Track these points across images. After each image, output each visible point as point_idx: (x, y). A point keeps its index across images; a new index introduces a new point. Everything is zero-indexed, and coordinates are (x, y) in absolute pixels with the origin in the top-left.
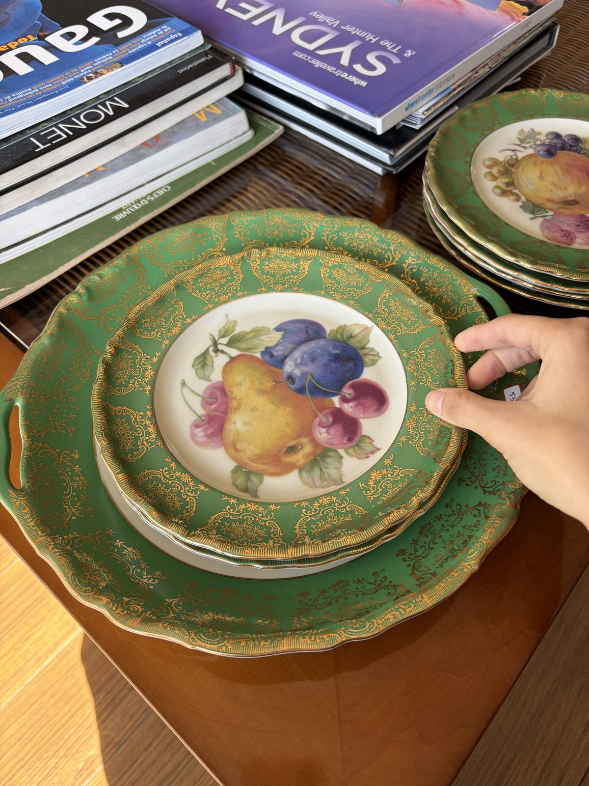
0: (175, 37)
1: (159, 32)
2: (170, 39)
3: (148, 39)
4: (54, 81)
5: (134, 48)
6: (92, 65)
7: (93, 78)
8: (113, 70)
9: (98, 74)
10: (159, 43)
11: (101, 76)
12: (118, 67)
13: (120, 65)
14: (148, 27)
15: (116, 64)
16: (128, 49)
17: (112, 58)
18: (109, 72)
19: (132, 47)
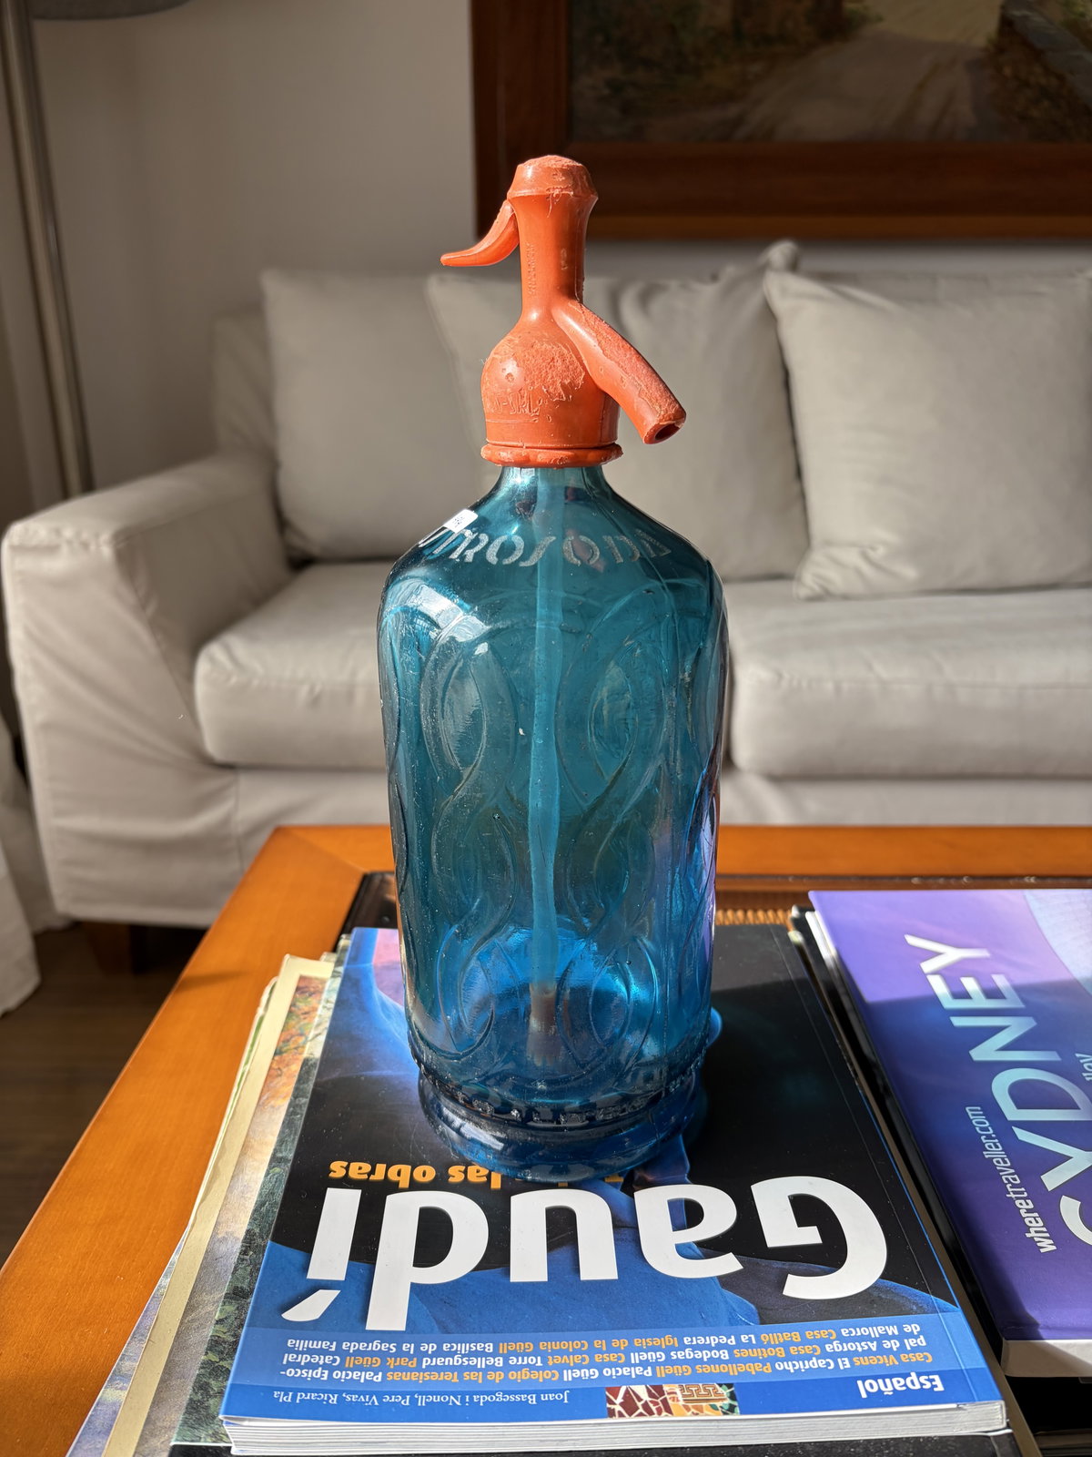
0: (922, 1384)
1: (889, 1338)
2: (905, 1385)
3: (850, 1347)
5: (799, 1357)
6: (667, 1351)
7: (637, 1408)
8: (700, 1410)
9: (659, 1401)
10: (867, 1382)
11: (660, 1412)
12: (718, 1404)
13: (728, 1401)
14: (873, 1302)
15: (720, 1390)
16: (781, 1353)
17: (727, 1358)
18: (688, 1409)
19: (793, 1350)
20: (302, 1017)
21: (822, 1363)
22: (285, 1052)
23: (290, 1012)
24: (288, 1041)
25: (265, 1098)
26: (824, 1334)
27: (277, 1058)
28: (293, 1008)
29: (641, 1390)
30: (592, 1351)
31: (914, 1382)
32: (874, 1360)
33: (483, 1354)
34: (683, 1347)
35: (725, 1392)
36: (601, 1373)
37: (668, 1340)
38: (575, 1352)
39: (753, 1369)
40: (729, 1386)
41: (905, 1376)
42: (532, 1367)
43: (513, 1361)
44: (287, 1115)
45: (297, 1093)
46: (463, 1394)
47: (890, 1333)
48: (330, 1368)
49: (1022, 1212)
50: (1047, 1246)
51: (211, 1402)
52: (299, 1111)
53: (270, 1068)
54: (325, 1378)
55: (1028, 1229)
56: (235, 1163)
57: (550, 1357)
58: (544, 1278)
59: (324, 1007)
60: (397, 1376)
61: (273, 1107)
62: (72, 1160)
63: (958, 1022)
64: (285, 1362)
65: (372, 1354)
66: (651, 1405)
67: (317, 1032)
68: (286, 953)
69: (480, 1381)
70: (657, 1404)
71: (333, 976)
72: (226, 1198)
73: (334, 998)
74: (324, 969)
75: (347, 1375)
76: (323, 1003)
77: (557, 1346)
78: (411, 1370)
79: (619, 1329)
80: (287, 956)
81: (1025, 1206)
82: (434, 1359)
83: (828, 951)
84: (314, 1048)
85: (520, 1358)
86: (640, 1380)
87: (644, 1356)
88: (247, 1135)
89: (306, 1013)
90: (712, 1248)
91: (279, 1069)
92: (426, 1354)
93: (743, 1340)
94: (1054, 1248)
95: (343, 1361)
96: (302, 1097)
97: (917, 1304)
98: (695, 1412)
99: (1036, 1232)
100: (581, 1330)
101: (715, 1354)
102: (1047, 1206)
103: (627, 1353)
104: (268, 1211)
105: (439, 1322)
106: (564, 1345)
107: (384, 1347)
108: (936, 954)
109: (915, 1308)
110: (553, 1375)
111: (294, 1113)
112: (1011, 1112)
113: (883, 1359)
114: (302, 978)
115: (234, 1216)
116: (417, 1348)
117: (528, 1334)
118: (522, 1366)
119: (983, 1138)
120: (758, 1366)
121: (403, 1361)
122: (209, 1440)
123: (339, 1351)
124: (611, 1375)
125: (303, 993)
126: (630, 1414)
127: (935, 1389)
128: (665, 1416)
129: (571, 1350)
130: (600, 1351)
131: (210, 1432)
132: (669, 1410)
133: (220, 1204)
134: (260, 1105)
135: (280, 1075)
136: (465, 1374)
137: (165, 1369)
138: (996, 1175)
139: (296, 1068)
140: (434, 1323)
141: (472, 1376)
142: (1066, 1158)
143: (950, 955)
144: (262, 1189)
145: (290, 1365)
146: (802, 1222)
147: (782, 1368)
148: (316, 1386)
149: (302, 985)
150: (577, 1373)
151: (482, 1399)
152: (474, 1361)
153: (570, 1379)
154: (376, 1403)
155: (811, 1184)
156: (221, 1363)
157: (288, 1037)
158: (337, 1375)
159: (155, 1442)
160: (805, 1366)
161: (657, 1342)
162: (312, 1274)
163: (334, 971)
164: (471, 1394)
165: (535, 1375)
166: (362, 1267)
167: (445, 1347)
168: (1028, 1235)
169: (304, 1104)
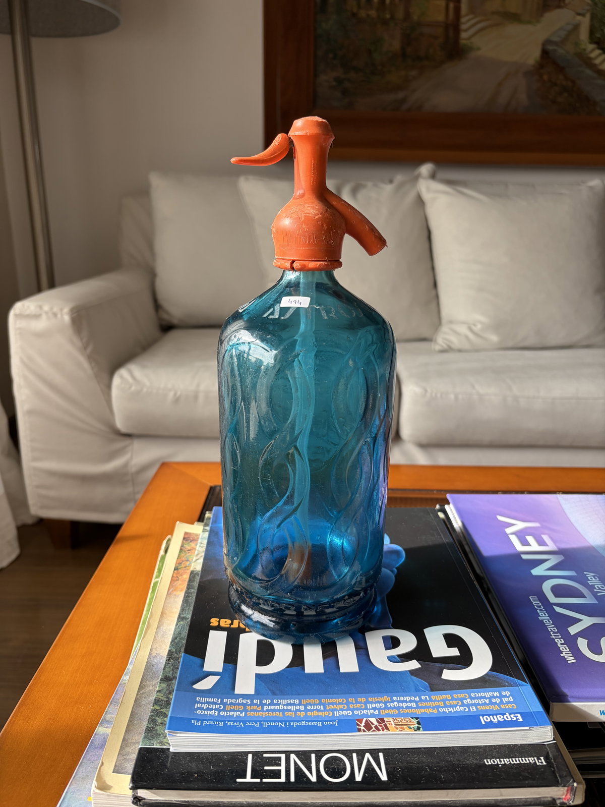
0: (512, 718)
1: (495, 698)
2: (504, 718)
3: (476, 701)
4: (329, 704)
5: (451, 706)
6: (385, 703)
7: (372, 728)
8: (403, 729)
9: (382, 725)
10: (485, 717)
11: (383, 730)
12: (412, 726)
13: (417, 725)
14: (486, 681)
15: (412, 720)
16: (442, 704)
17: (415, 706)
18: (397, 729)
19: (447, 703)
20: (187, 552)
21: (462, 709)
22: (180, 569)
23: (181, 550)
24: (181, 563)
25: (171, 590)
26: (462, 696)
27: (176, 571)
28: (182, 548)
29: (373, 720)
30: (348, 703)
31: (508, 717)
32: (487, 707)
33: (294, 704)
34: (393, 701)
35: (415, 721)
36: (353, 712)
37: (386, 698)
38: (340, 704)
39: (429, 711)
40: (417, 718)
41: (503, 714)
42: (319, 710)
43: (309, 707)
44: (184, 597)
45: (189, 587)
46: (286, 722)
47: (495, 695)
48: (219, 711)
49: (559, 645)
50: (571, 660)
51: (158, 727)
52: (190, 595)
53: (173, 577)
54: (217, 715)
55: (561, 652)
56: (158, 621)
57: (327, 706)
58: (322, 671)
59: (200, 546)
60: (252, 714)
61: (175, 595)
62: (66, 625)
63: (524, 557)
64: (196, 707)
65: (239, 704)
66: (379, 727)
67: (197, 558)
68: (177, 521)
69: (293, 716)
70: (382, 726)
71: (203, 531)
72: (155, 637)
73: (205, 542)
74: (197, 529)
75: (227, 713)
76: (199, 544)
77: (331, 701)
78: (259, 711)
79: (361, 693)
80: (178, 522)
81: (560, 642)
82: (270, 707)
83: (457, 524)
84: (197, 565)
85: (312, 706)
86: (373, 716)
87: (374, 705)
88: (163, 608)
89: (189, 550)
90: (405, 657)
91: (177, 577)
92: (265, 704)
93: (423, 698)
94: (575, 661)
95: (225, 707)
96: (192, 588)
97: (508, 683)
98: (401, 730)
99: (566, 654)
100: (342, 694)
101: (409, 704)
102: (571, 642)
103: (366, 704)
104: (179, 642)
105: (271, 691)
106: (334, 700)
107: (244, 701)
108: (513, 525)
109: (507, 684)
110: (329, 714)
111: (188, 596)
112: (552, 599)
113: (492, 707)
114: (186, 533)
115: (160, 646)
116: (261, 702)
117: (316, 696)
118: (313, 710)
119: (538, 611)
120: (431, 710)
121: (255, 707)
122: (158, 745)
123: (222, 703)
124: (358, 714)
125: (187, 540)
126: (369, 730)
127: (518, 720)
128: (386, 732)
129: (337, 703)
130: (352, 703)
131: (159, 741)
132: (387, 729)
133: (152, 640)
134: (169, 594)
135: (178, 580)
136: (286, 713)
137: (131, 715)
138: (545, 627)
139: (186, 577)
140: (268, 690)
141: (290, 714)
142: (581, 620)
143: (520, 525)
144: (174, 631)
145: (198, 709)
146: (449, 646)
147: (442, 711)
148: (212, 718)
149: (186, 536)
150: (341, 713)
151: (295, 724)
152: (289, 707)
153: (338, 715)
154: (243, 726)
155: (453, 628)
156: (161, 710)
157: (181, 562)
158: (222, 713)
159: (128, 749)
160: (453, 709)
161: (380, 699)
162: (206, 669)
163: (203, 529)
164: (289, 722)
165: (320, 714)
166: (230, 666)
167: (275, 701)
168: (562, 655)
169: (193, 592)
